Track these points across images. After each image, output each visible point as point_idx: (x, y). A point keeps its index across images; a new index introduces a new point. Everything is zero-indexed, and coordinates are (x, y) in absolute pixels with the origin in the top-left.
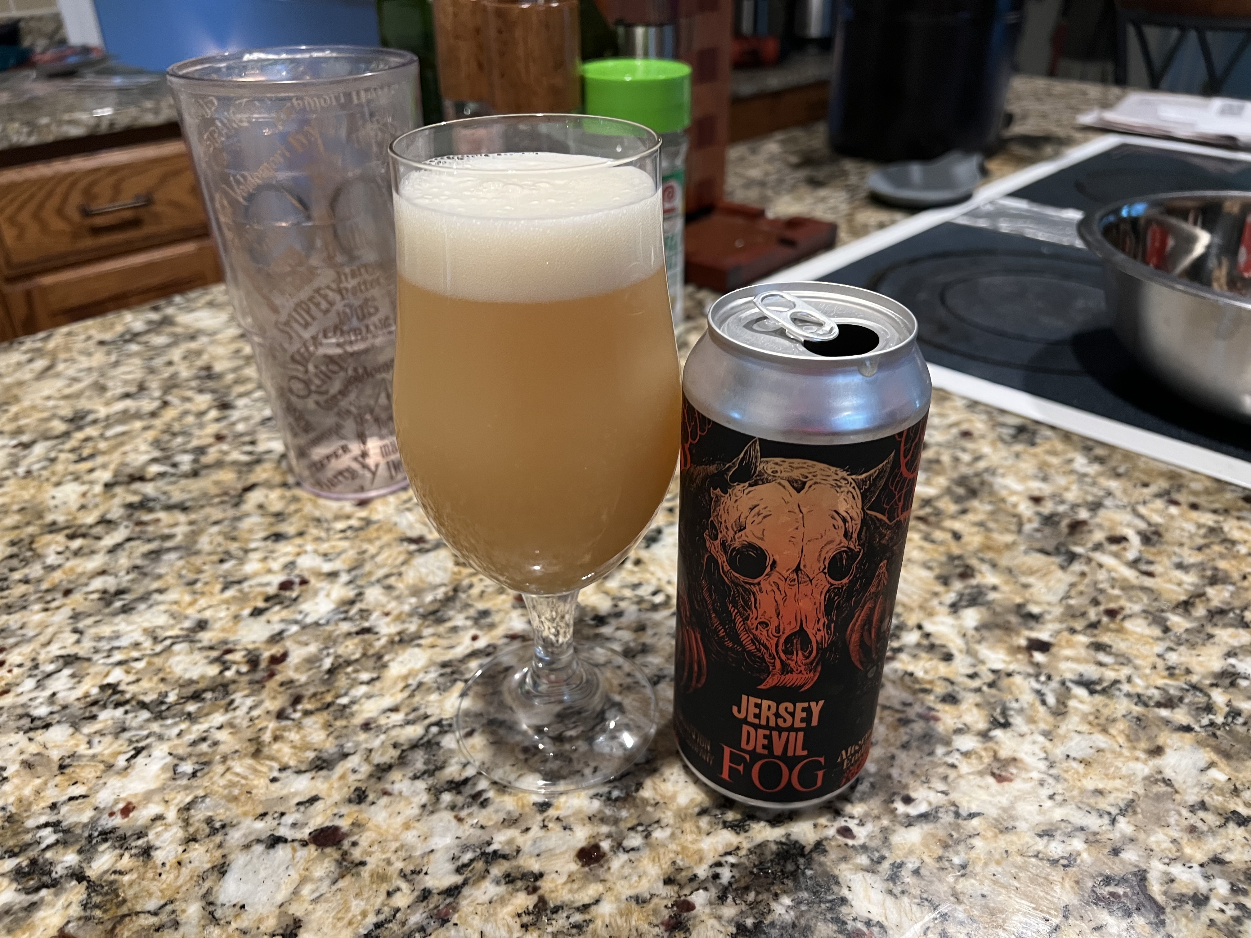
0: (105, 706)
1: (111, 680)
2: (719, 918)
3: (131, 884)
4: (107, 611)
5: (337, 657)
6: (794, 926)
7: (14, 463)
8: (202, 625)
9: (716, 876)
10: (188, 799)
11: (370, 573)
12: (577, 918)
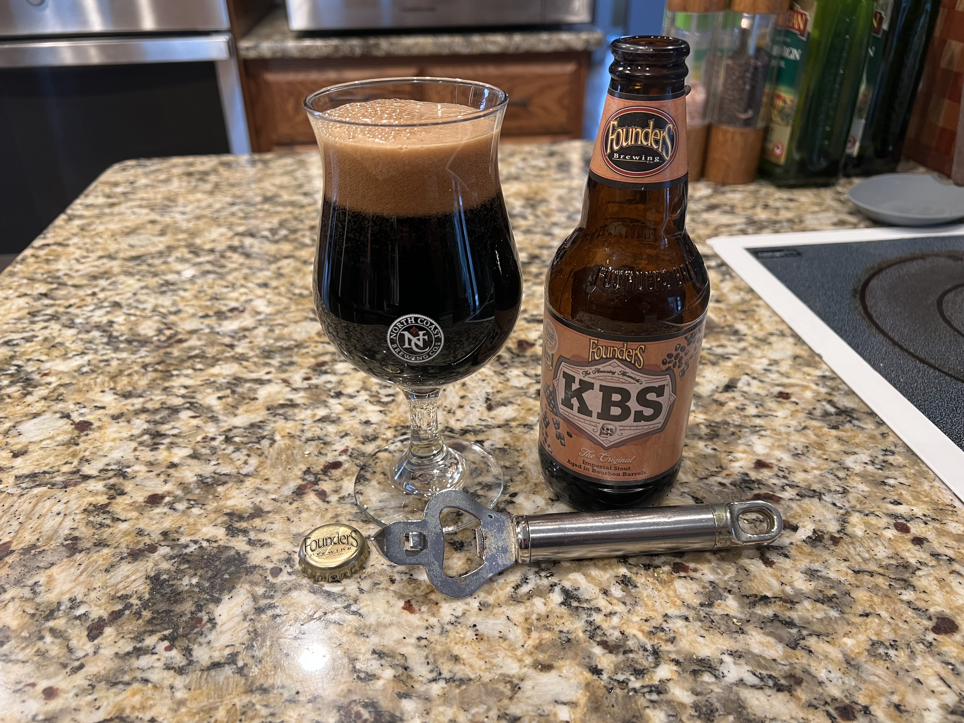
0: (98, 330)
1: (115, 320)
2: (156, 565)
3: (8, 403)
4: (157, 290)
5: (204, 352)
6: (179, 594)
7: (218, 211)
8: (177, 312)
9: (186, 546)
10: (68, 382)
11: (275, 320)
12: (108, 522)
